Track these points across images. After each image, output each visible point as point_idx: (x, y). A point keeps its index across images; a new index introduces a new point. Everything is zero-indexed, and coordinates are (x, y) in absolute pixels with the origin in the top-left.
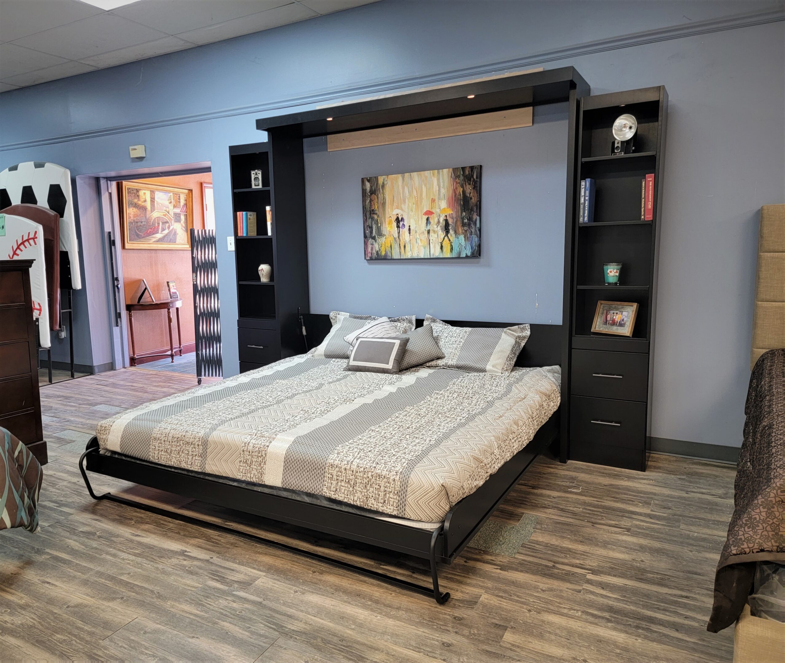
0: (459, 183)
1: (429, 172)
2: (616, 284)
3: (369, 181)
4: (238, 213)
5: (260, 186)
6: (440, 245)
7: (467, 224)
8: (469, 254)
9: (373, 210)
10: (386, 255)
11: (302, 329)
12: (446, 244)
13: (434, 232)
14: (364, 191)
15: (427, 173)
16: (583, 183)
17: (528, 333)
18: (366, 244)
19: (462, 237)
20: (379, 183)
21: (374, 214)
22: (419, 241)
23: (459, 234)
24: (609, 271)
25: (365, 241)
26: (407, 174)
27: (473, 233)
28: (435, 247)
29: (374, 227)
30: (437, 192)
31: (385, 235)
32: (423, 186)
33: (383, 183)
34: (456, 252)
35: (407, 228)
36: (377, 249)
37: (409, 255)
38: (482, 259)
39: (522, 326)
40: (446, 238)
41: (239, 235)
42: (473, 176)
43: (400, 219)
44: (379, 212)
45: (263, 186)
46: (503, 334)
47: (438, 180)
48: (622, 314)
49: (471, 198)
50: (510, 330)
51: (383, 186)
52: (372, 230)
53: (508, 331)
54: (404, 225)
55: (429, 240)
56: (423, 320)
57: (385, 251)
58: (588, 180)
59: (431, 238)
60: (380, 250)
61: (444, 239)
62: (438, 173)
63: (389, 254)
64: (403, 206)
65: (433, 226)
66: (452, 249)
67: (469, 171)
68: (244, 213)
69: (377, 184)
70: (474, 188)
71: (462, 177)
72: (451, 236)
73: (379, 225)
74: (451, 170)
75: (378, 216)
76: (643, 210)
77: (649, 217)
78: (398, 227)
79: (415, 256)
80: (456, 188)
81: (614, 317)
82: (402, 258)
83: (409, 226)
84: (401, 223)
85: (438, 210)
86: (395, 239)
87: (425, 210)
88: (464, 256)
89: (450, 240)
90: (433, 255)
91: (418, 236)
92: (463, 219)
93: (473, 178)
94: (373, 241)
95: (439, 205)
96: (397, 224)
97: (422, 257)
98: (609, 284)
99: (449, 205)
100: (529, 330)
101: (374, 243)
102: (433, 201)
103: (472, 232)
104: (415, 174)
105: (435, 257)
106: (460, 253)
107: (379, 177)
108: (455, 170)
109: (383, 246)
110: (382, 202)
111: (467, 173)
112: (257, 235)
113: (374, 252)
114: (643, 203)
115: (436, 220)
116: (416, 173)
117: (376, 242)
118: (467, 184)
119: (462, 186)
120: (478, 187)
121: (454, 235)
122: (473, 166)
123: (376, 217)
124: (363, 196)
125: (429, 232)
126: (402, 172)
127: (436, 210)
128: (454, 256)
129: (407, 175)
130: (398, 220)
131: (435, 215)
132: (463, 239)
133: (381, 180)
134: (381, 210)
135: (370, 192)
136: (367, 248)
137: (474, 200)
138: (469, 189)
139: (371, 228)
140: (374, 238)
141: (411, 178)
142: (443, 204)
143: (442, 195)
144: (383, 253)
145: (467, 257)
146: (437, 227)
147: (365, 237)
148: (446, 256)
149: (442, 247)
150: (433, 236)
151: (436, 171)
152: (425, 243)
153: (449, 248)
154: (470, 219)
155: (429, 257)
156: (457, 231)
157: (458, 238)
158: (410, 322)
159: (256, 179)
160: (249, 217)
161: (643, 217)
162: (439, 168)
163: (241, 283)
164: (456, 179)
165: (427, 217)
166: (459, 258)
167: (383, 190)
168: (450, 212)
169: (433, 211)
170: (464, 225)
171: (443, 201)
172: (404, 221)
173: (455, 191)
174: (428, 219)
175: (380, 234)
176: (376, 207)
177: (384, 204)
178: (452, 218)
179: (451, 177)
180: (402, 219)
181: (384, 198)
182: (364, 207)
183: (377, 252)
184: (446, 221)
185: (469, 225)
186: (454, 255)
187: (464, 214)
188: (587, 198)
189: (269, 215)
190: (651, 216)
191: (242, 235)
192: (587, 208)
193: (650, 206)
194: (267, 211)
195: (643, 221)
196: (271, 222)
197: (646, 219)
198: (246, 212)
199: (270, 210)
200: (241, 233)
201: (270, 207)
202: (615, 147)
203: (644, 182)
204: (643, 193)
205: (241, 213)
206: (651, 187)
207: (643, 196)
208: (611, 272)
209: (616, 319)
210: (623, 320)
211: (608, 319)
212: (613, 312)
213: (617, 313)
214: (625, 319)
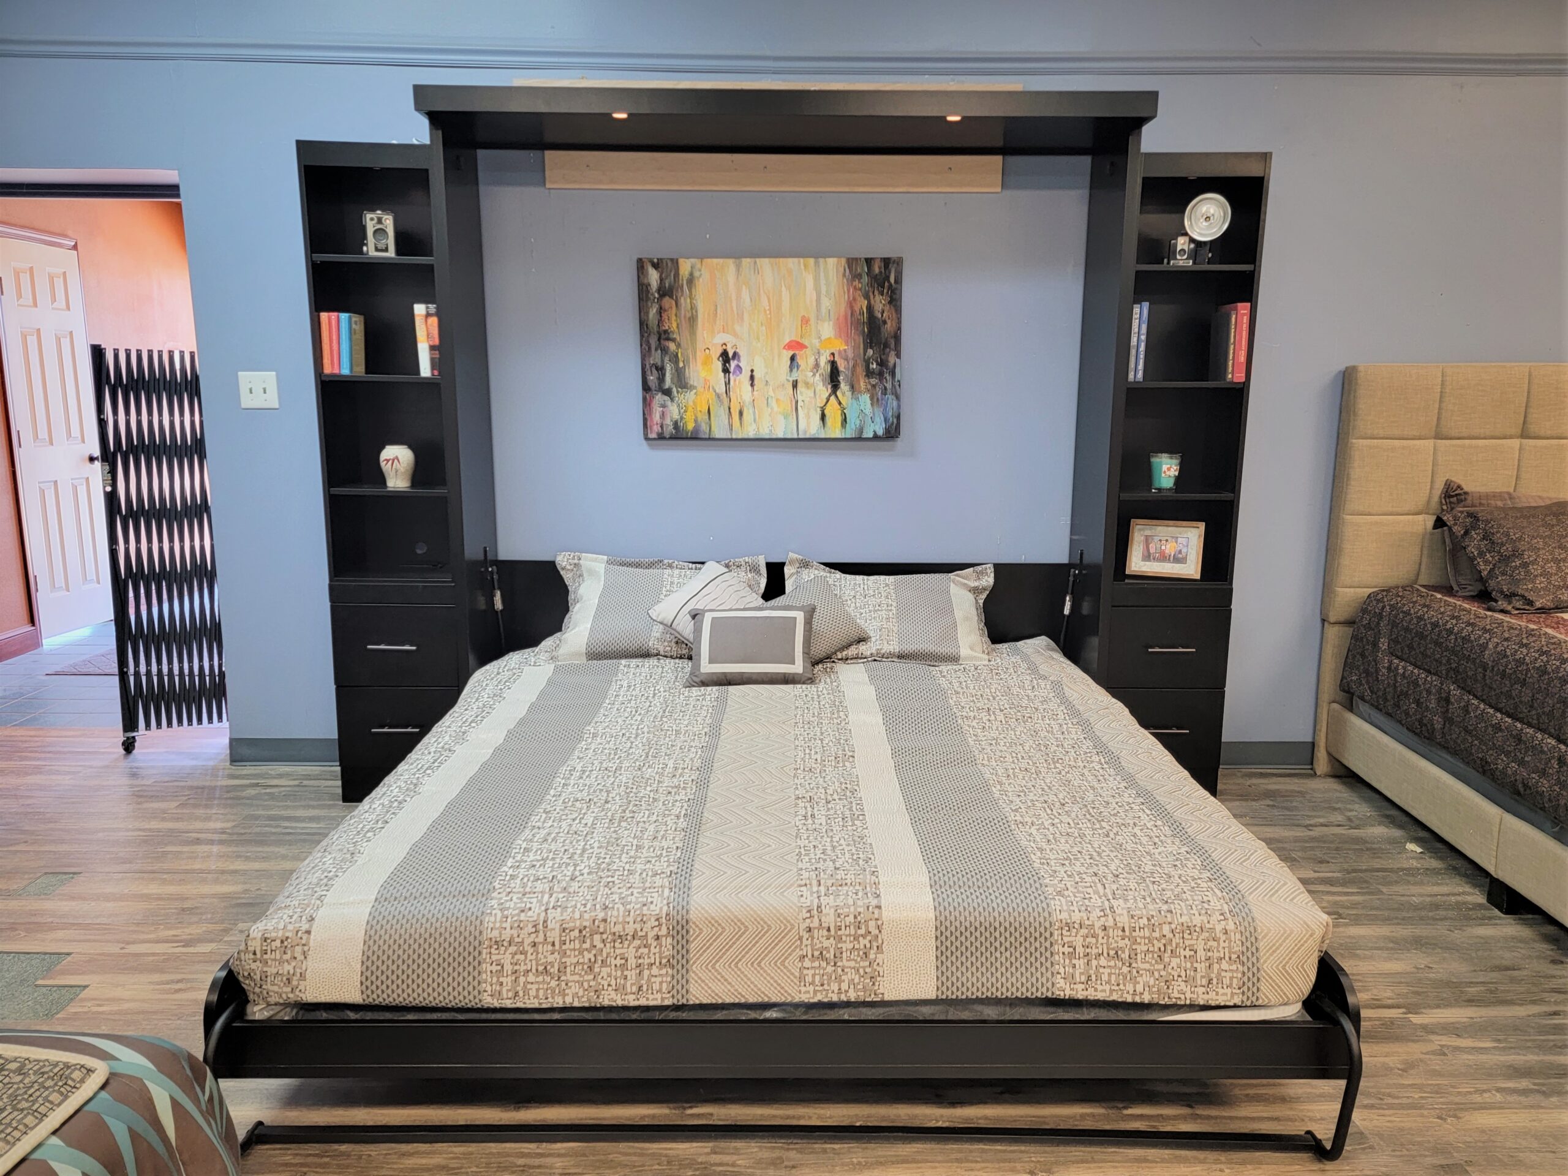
0: (860, 289)
1: (796, 260)
2: (1170, 489)
3: (656, 266)
4: (324, 316)
5: (391, 253)
6: (819, 412)
7: (877, 371)
8: (880, 432)
9: (666, 332)
10: (696, 429)
11: (492, 596)
12: (833, 410)
13: (807, 385)
14: (643, 289)
15: (792, 262)
16: (1136, 309)
17: (989, 580)
18: (647, 404)
19: (865, 398)
20: (681, 272)
21: (668, 339)
22: (773, 403)
23: (860, 392)
24: (1165, 467)
25: (644, 399)
26: (748, 260)
27: (889, 391)
28: (808, 416)
29: (668, 368)
30: (814, 304)
31: (694, 387)
32: (784, 288)
33: (691, 274)
34: (853, 427)
35: (746, 374)
36: (676, 416)
37: (750, 432)
38: (900, 443)
39: (979, 568)
40: (833, 398)
41: (327, 370)
42: (888, 278)
43: (731, 355)
44: (683, 337)
45: (399, 252)
46: (952, 585)
47: (817, 280)
48: (1176, 542)
49: (885, 322)
50: (957, 575)
51: (691, 281)
52: (664, 375)
53: (957, 578)
54: (738, 367)
55: (797, 402)
56: (783, 564)
57: (696, 421)
58: (1146, 305)
59: (800, 398)
60: (682, 418)
61: (828, 400)
62: (817, 264)
63: (704, 427)
64: (737, 328)
65: (805, 372)
66: (845, 420)
67: (880, 268)
68: (342, 316)
69: (677, 274)
70: (890, 303)
71: (865, 279)
72: (843, 394)
73: (681, 365)
74: (843, 261)
75: (679, 346)
76: (1230, 363)
77: (1240, 377)
78: (726, 371)
79: (765, 433)
80: (854, 299)
81: (1163, 547)
82: (734, 436)
83: (752, 371)
84: (733, 364)
85: (816, 342)
86: (718, 396)
87: (787, 340)
88: (871, 435)
89: (840, 403)
90: (805, 432)
91: (771, 393)
92: (867, 363)
93: (889, 282)
94: (666, 398)
95: (818, 332)
96: (724, 365)
97: (781, 436)
98: (1160, 490)
99: (840, 332)
100: (992, 575)
101: (669, 403)
102: (805, 321)
103: (886, 388)
104: (764, 263)
105: (808, 436)
106: (861, 430)
107: (681, 261)
108: (851, 262)
109: (690, 409)
110: (689, 315)
111: (877, 270)
112: (368, 372)
113: (668, 421)
114: (1231, 352)
115: (811, 361)
116: (767, 260)
117: (672, 400)
118: (876, 292)
119: (866, 296)
120: (895, 301)
121: (849, 394)
122: (889, 259)
123: (672, 346)
124: (640, 299)
125: (795, 385)
126: (737, 255)
127: (812, 341)
128: (848, 436)
129: (746, 262)
130: (725, 357)
131: (808, 351)
132: (869, 402)
133: (685, 267)
134: (685, 332)
135: (659, 290)
136: (650, 414)
137: (890, 327)
138: (880, 303)
139: (661, 369)
140: (668, 393)
141: (757, 271)
142: (827, 330)
143: (824, 311)
144: (690, 426)
145: (876, 437)
146: (814, 375)
147: (646, 388)
148: (833, 436)
149: (823, 417)
150: (804, 394)
151: (811, 261)
152: (789, 407)
153: (839, 419)
154: (882, 363)
155: (795, 436)
156: (856, 386)
157: (857, 399)
158: (754, 569)
159: (380, 232)
160: (353, 326)
161: (1230, 376)
162: (818, 255)
163: (335, 491)
164: (853, 279)
165: (791, 353)
166: (859, 439)
167: (690, 290)
168: (839, 346)
169: (806, 342)
170: (869, 374)
171: (826, 324)
172: (739, 360)
173: (851, 304)
174: (793, 358)
175: (683, 384)
176: (674, 325)
177: (692, 320)
178: (846, 359)
179: (844, 275)
180: (735, 354)
181: (693, 308)
182: (643, 325)
183: (676, 425)
184: (833, 364)
185: (881, 374)
186: (850, 433)
187: (870, 352)
188: (1143, 337)
189: (424, 326)
190: (1243, 375)
191: (336, 371)
192: (1142, 356)
193: (1242, 358)
194: (419, 315)
195: (1229, 383)
196: (431, 343)
197: (1235, 380)
198: (347, 315)
199: (428, 315)
200: (333, 367)
201: (427, 308)
202: (1178, 250)
203: (1234, 316)
204: (1233, 334)
205: (334, 315)
206: (1245, 326)
207: (1232, 340)
208: (1169, 469)
209: (1167, 551)
210: (1180, 552)
211: (1152, 551)
212: (1159, 538)
213: (1167, 541)
214: (1184, 550)
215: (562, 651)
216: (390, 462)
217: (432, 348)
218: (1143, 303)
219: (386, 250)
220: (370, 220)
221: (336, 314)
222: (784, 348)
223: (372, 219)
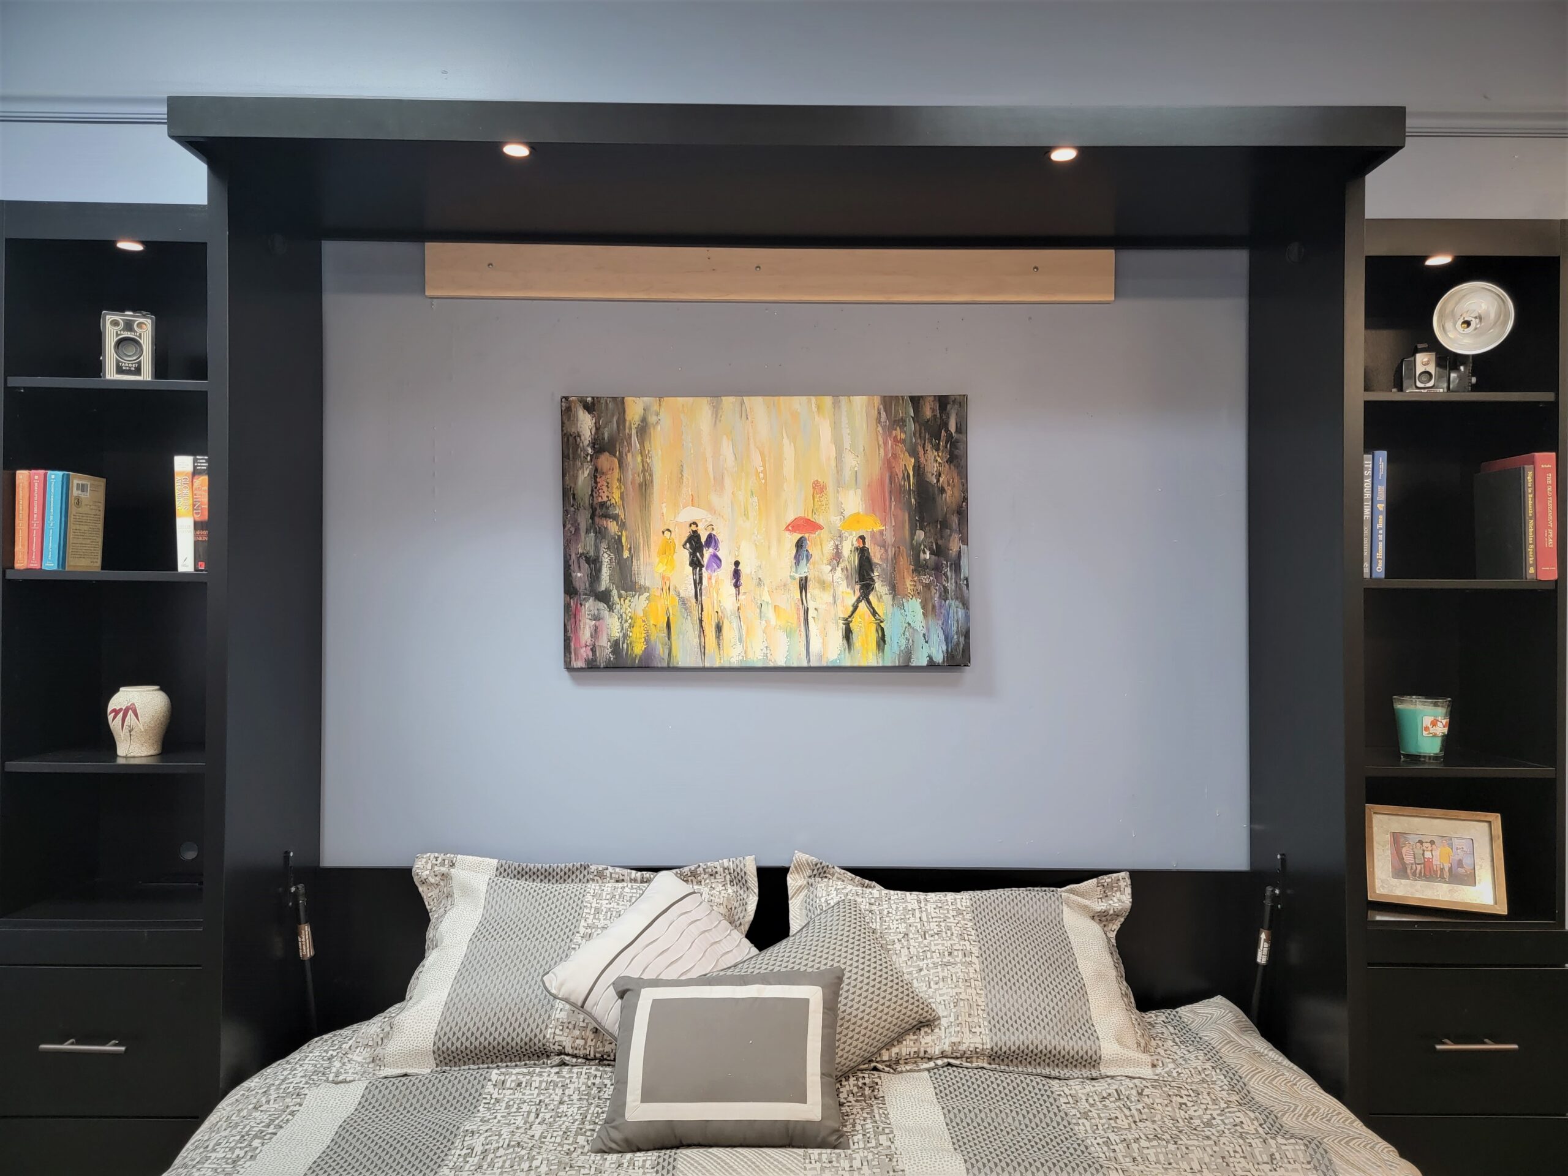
0: (903, 441)
1: (804, 399)
2: (1436, 757)
3: (589, 408)
4: (22, 476)
5: (147, 376)
6: (842, 626)
7: (931, 564)
8: (939, 658)
9: (603, 505)
10: (648, 653)
11: (296, 934)
12: (863, 625)
13: (823, 585)
14: (569, 443)
15: (798, 403)
16: (1366, 462)
17: (1122, 899)
18: (571, 615)
19: (914, 606)
20: (628, 417)
21: (607, 516)
22: (769, 612)
23: (906, 596)
24: (1427, 721)
25: (567, 607)
26: (732, 399)
27: (951, 594)
28: (824, 632)
29: (606, 559)
30: (833, 463)
31: (647, 589)
32: (786, 441)
33: (644, 420)
34: (896, 649)
35: (727, 568)
36: (616, 633)
37: (733, 656)
38: (969, 674)
39: (1106, 879)
40: (863, 605)
41: (19, 564)
42: (946, 425)
43: (703, 539)
44: (630, 513)
45: (159, 374)
46: (1065, 909)
47: (836, 426)
48: (1451, 845)
49: (942, 490)
50: (1072, 892)
51: (643, 429)
52: (599, 570)
53: (1073, 897)
54: (716, 558)
55: (807, 611)
56: (785, 871)
57: (647, 641)
58: (1382, 456)
59: (811, 605)
60: (625, 636)
61: (855, 608)
62: (836, 405)
63: (661, 651)
64: (714, 499)
65: (819, 567)
66: (882, 640)
67: (933, 410)
68: (55, 476)
69: (622, 420)
70: (950, 461)
71: (911, 426)
72: (880, 599)
73: (626, 554)
74: (877, 400)
75: (622, 526)
76: (1531, 549)
77: (1548, 573)
78: (696, 564)
79: (756, 658)
80: (895, 456)
81: (1428, 855)
82: (707, 665)
83: (737, 563)
84: (707, 553)
85: (836, 520)
86: (683, 602)
87: (790, 517)
88: (924, 662)
89: (874, 613)
90: (820, 657)
91: (766, 598)
92: (916, 551)
93: (947, 430)
94: (602, 605)
95: (839, 505)
96: (693, 554)
97: (781, 663)
98: (1416, 758)
99: (875, 504)
100: (1129, 890)
101: (605, 613)
102: (819, 488)
103: (946, 590)
104: (757, 404)
105: (824, 664)
106: (908, 654)
107: (629, 400)
108: (889, 402)
109: (639, 622)
110: (639, 480)
111: (928, 413)
112: (105, 566)
113: (604, 642)
114: (1531, 531)
115: (829, 548)
116: (759, 400)
117: (611, 609)
118: (928, 446)
119: (913, 453)
120: (956, 458)
121: (888, 598)
122: (946, 397)
123: (612, 527)
124: (565, 456)
125: (803, 585)
126: (715, 392)
127: (829, 519)
128: (888, 664)
129: (728, 402)
130: (695, 543)
131: (823, 534)
132: (919, 610)
133: (635, 409)
134: (633, 508)
135: (593, 444)
136: (576, 630)
137: (950, 497)
138: (934, 461)
139: (594, 562)
140: (604, 597)
141: (744, 415)
142: (853, 502)
143: (847, 474)
144: (639, 649)
145: (932, 665)
146: (833, 570)
147: (570, 590)
148: (864, 663)
149: (848, 634)
150: (817, 598)
151: (828, 400)
152: (793, 617)
153: (873, 636)
154: (939, 552)
155: (805, 664)
156: (899, 586)
157: (902, 606)
158: (738, 879)
159: (126, 344)
160: (75, 492)
161: (1532, 570)
162: (838, 390)
163: (20, 766)
164: (892, 428)
165: (797, 536)
166: (905, 667)
167: (642, 444)
168: (872, 526)
169: (820, 519)
170: (920, 568)
171: (851, 493)
172: (716, 548)
173: (889, 465)
174: (800, 545)
175: (628, 583)
176: (616, 495)
177: (645, 487)
178: (883, 545)
179: (879, 421)
180: (711, 539)
181: (646, 470)
182: (568, 495)
183: (616, 646)
184: (863, 553)
185: (937, 569)
186: (890, 658)
187: (920, 535)
188: (1381, 507)
189: (188, 492)
190: (1555, 568)
191: (35, 565)
192: (1381, 537)
193: (1551, 541)
194: (181, 473)
195: (1532, 582)
196: (198, 518)
197: (1542, 577)
198: (60, 473)
199: (196, 472)
200: (29, 559)
201: (195, 461)
202: (1418, 374)
203: (1530, 473)
204: (1530, 503)
205: (38, 474)
206: (1550, 489)
207: (1530, 512)
208: (1434, 723)
209: (1436, 862)
210: (1460, 863)
211: (1409, 859)
212: (1418, 838)
213: (1432, 842)
214: (1467, 861)
215: (393, 1047)
216: (121, 714)
217: (198, 525)
218: (1377, 453)
219: (138, 371)
220: (112, 325)
221: (42, 472)
222: (787, 529)
223: (115, 323)
